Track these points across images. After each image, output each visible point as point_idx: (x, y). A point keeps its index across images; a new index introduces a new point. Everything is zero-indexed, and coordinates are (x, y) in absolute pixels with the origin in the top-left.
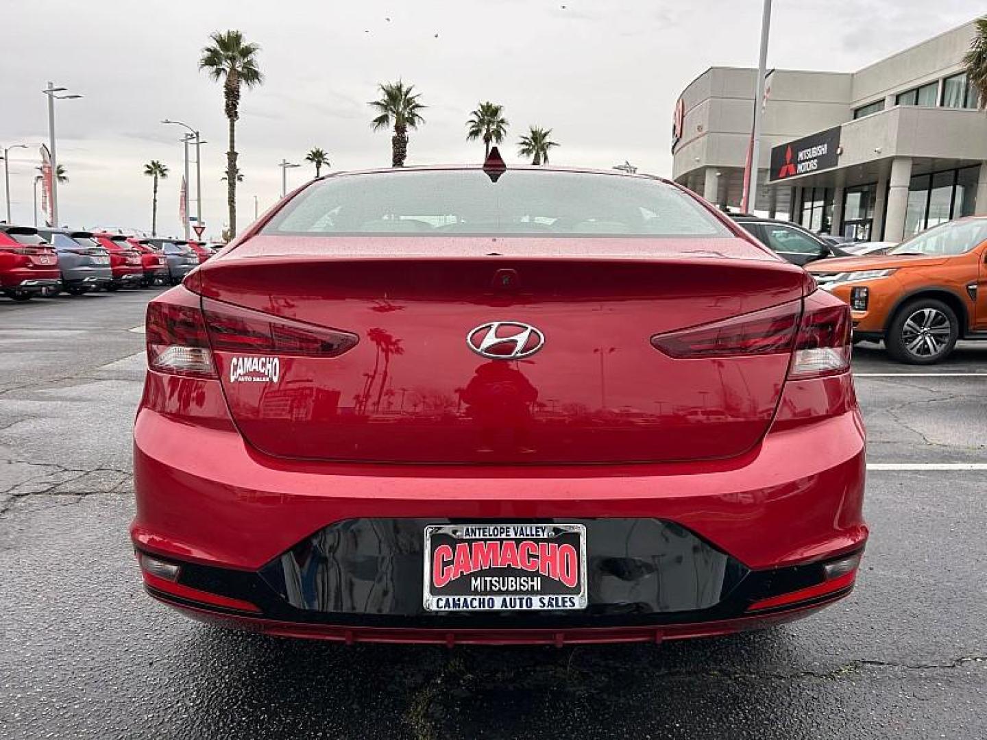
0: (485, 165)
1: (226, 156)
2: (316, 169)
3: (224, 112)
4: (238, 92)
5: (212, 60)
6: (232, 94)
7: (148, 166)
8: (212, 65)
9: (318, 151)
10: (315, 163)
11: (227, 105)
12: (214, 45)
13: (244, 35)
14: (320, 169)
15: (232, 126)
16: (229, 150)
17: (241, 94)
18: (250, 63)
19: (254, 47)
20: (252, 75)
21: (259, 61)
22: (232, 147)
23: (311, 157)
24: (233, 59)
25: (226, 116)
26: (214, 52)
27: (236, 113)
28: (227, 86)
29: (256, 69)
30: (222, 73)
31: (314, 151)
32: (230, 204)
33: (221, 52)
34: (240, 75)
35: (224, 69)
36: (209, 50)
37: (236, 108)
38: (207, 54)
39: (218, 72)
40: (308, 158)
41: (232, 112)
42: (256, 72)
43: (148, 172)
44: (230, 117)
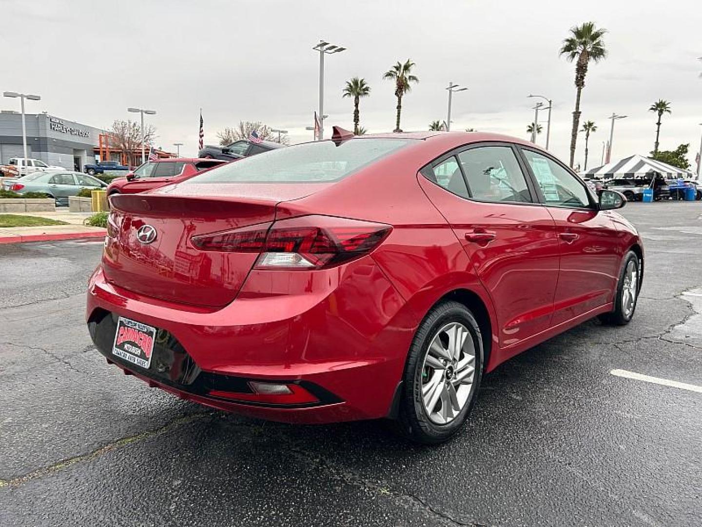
0: (333, 138)
1: (572, 115)
2: (658, 117)
3: (574, 83)
4: (586, 67)
5: (570, 47)
6: (582, 69)
7: (529, 127)
8: (569, 51)
9: (662, 102)
10: (657, 112)
11: (577, 78)
12: (572, 36)
13: (595, 24)
14: (662, 116)
15: (579, 92)
16: (575, 111)
17: (588, 68)
18: (598, 44)
19: (601, 31)
20: (598, 52)
21: (605, 41)
22: (577, 108)
23: (654, 107)
24: (585, 44)
25: (575, 86)
26: (571, 41)
27: (583, 83)
28: (578, 64)
29: (601, 47)
30: (576, 55)
31: (658, 102)
32: (571, 150)
33: (577, 40)
34: (589, 54)
35: (578, 52)
36: (568, 40)
37: (583, 79)
38: (567, 43)
39: (573, 56)
40: (652, 109)
41: (580, 82)
42: (602, 50)
43: (529, 130)
44: (578, 85)
